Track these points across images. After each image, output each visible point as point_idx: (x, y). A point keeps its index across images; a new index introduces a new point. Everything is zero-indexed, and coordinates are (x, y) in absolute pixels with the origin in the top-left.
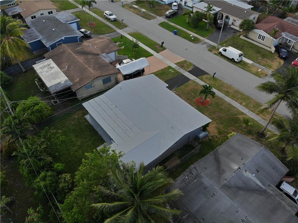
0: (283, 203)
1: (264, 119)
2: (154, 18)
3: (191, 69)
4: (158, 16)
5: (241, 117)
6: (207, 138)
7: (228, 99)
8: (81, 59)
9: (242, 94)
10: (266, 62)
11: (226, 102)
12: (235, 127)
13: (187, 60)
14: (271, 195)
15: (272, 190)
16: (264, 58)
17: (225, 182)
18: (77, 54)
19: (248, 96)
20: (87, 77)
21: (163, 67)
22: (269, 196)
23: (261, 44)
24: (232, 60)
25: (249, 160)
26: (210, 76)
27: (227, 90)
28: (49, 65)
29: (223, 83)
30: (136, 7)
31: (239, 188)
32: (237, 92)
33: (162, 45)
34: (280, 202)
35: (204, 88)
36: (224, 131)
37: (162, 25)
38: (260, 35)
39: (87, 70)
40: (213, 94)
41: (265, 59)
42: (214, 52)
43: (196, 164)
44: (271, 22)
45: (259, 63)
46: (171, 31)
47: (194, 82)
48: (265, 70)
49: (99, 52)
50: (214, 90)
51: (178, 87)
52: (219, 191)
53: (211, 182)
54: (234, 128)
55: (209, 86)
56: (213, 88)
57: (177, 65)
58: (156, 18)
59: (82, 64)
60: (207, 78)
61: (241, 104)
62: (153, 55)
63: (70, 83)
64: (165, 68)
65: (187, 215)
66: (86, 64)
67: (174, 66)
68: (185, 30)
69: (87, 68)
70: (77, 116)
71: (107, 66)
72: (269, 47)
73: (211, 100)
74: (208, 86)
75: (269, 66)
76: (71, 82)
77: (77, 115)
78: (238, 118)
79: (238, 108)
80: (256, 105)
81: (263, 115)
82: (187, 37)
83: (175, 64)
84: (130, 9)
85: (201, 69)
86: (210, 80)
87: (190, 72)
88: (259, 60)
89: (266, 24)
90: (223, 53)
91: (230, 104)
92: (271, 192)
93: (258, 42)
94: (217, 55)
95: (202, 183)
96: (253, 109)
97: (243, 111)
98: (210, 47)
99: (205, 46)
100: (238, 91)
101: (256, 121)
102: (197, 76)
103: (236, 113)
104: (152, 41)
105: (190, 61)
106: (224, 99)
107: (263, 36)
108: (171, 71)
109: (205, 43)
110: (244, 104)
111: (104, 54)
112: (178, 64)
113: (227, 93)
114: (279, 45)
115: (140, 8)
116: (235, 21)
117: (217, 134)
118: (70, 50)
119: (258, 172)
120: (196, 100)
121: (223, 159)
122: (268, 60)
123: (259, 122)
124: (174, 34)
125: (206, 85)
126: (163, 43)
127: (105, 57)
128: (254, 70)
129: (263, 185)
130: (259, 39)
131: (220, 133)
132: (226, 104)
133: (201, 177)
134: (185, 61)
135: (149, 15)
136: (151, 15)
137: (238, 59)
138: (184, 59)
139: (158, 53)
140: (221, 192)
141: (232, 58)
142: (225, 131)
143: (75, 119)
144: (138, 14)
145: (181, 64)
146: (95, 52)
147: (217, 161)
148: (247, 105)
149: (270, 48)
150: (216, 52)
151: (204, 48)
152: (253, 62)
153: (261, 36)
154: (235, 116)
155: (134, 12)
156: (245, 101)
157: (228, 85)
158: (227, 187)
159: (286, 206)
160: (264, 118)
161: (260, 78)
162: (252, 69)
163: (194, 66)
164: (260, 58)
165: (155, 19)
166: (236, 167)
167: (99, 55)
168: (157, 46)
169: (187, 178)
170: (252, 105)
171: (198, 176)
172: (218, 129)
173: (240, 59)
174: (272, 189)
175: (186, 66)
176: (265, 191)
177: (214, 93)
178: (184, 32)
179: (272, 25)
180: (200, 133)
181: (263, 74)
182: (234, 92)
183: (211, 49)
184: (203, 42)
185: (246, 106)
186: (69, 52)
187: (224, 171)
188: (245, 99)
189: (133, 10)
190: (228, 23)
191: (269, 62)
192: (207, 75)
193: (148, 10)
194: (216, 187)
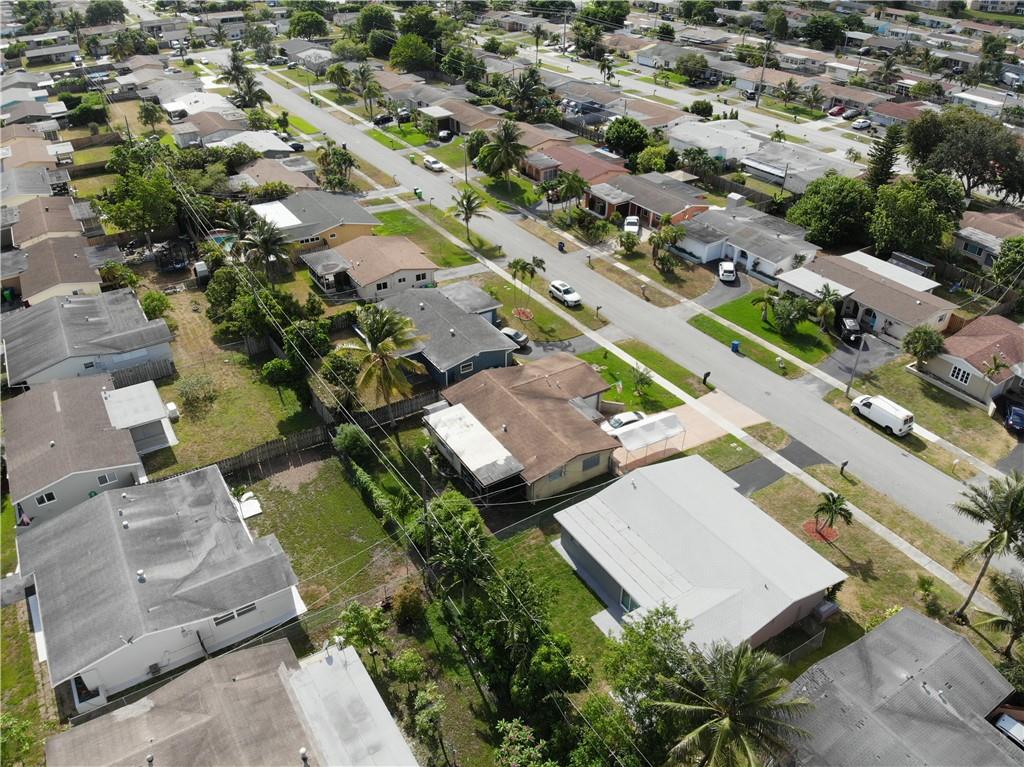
0: (1001, 750)
1: (965, 581)
2: (675, 302)
3: (784, 447)
4: (684, 295)
5: (913, 575)
6: (838, 617)
7: (879, 529)
8: (531, 409)
9: (914, 518)
10: (973, 439)
11: (877, 536)
12: (898, 595)
13: (772, 423)
14: (977, 733)
15: (978, 725)
16: (968, 427)
17: (883, 701)
18: (520, 397)
19: (927, 526)
20: (554, 454)
21: (714, 436)
22: (971, 735)
23: (959, 390)
24: (886, 431)
25: (932, 662)
26: (831, 467)
27: (877, 506)
28: (460, 419)
29: (866, 489)
30: (624, 267)
31: (911, 715)
32: (900, 512)
33: (705, 378)
34: (994, 748)
35: (825, 501)
36: (875, 605)
37: (699, 322)
38: (956, 368)
39: (551, 437)
40: (848, 517)
41: (970, 432)
42: (839, 406)
43: (821, 664)
44: (987, 335)
45: (955, 442)
46: (723, 342)
47: (796, 480)
48: (969, 460)
49: (566, 395)
50: (849, 506)
51: (758, 489)
52: (874, 716)
53: (854, 699)
54: (896, 599)
55: (838, 497)
56: (847, 503)
57: (750, 434)
58: (680, 302)
59: (538, 421)
60: (826, 473)
61: (912, 543)
62: (684, 403)
63: (517, 466)
64: (719, 439)
65: (811, 757)
66: (547, 423)
67: (741, 435)
68: (759, 340)
69: (550, 433)
70: (533, 541)
71: (589, 428)
72: (981, 397)
73: (840, 528)
74: (836, 495)
75: (979, 451)
76: (520, 461)
77: (533, 538)
78: (905, 575)
79: (906, 553)
80: (949, 547)
81: (965, 572)
82: (766, 360)
83: (743, 429)
84: (608, 274)
85: (811, 447)
86: (834, 478)
87: (782, 453)
88: (954, 433)
89: (972, 338)
90: (864, 411)
91: (884, 542)
92: (976, 729)
93: (952, 386)
94: (848, 415)
95: (836, 701)
96: (940, 557)
97: (916, 560)
98: (827, 392)
99: (813, 387)
100: (903, 512)
101: (948, 586)
102: (800, 465)
103: (899, 563)
104: (677, 366)
105: (779, 426)
106: (872, 527)
107: (964, 372)
108: (735, 448)
109: (815, 379)
110: (918, 543)
111: (578, 400)
112: (749, 430)
113: (878, 513)
114: (1008, 395)
115: (633, 272)
116: (890, 324)
117: (858, 610)
118: (502, 387)
119: (950, 687)
120: (804, 526)
121: (877, 658)
122: (977, 435)
123: (955, 588)
124: (730, 349)
125: (832, 495)
126: (707, 375)
127: (581, 408)
128: (943, 459)
129: (960, 712)
130: (954, 378)
131: (865, 608)
132: (877, 540)
133: (835, 689)
134: (768, 424)
135: (660, 293)
136: (665, 295)
137: (900, 430)
138: (762, 420)
139: (696, 398)
140: (877, 720)
141: (887, 427)
142: (877, 603)
143: (530, 547)
144: (631, 291)
145: (760, 432)
146: (558, 394)
147: (866, 662)
148: (926, 547)
149: (982, 402)
150: (845, 406)
151: (812, 392)
152: (939, 438)
153: (960, 370)
154: (899, 572)
155: (620, 284)
156: (922, 537)
157: (878, 493)
158: (886, 710)
159: (1007, 756)
160: (966, 579)
161: (955, 481)
162: (937, 457)
163: (792, 438)
164: (956, 429)
165: (677, 306)
166: (904, 675)
167: (565, 400)
168: (691, 381)
169: (804, 689)
170: (937, 549)
171: (828, 686)
172: (862, 598)
173: (905, 428)
174: (978, 722)
175: (770, 438)
176: (963, 726)
177: (850, 514)
178: (757, 346)
179: (989, 341)
180: (820, 605)
181: (964, 470)
182: (894, 513)
183: (831, 396)
184: (810, 377)
185: (924, 549)
186: (502, 393)
187: (879, 682)
188: (920, 532)
189: (617, 277)
190: (872, 327)
191: (981, 440)
192: (827, 466)
193: (656, 280)
194: (865, 709)
